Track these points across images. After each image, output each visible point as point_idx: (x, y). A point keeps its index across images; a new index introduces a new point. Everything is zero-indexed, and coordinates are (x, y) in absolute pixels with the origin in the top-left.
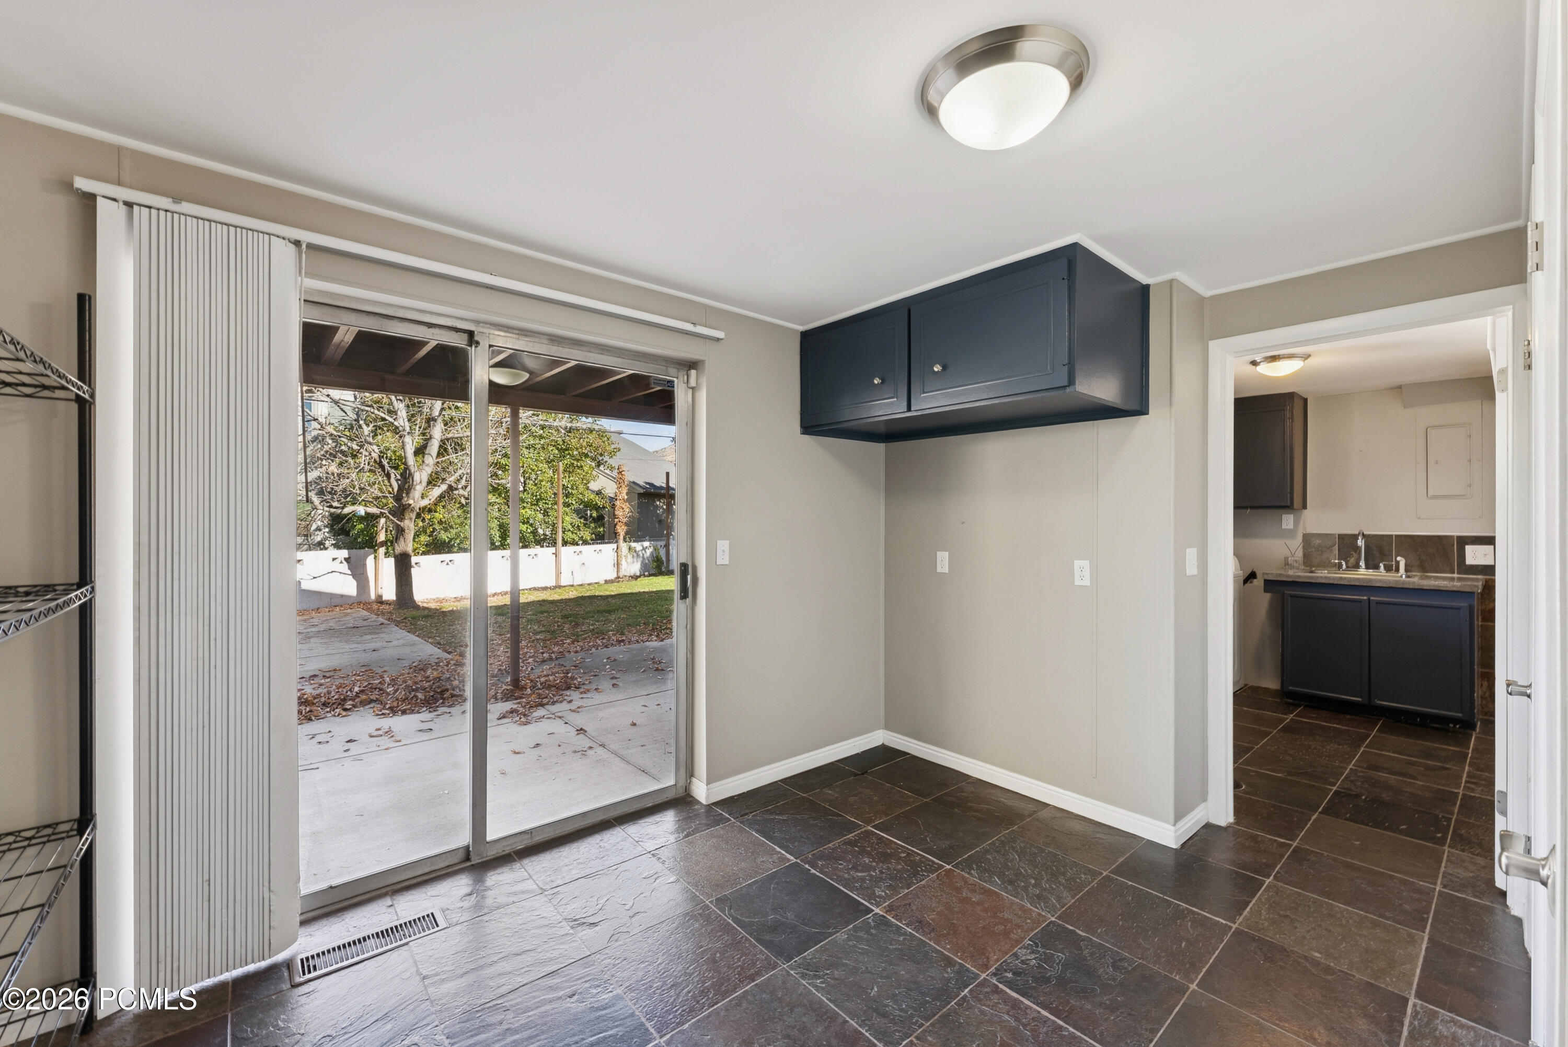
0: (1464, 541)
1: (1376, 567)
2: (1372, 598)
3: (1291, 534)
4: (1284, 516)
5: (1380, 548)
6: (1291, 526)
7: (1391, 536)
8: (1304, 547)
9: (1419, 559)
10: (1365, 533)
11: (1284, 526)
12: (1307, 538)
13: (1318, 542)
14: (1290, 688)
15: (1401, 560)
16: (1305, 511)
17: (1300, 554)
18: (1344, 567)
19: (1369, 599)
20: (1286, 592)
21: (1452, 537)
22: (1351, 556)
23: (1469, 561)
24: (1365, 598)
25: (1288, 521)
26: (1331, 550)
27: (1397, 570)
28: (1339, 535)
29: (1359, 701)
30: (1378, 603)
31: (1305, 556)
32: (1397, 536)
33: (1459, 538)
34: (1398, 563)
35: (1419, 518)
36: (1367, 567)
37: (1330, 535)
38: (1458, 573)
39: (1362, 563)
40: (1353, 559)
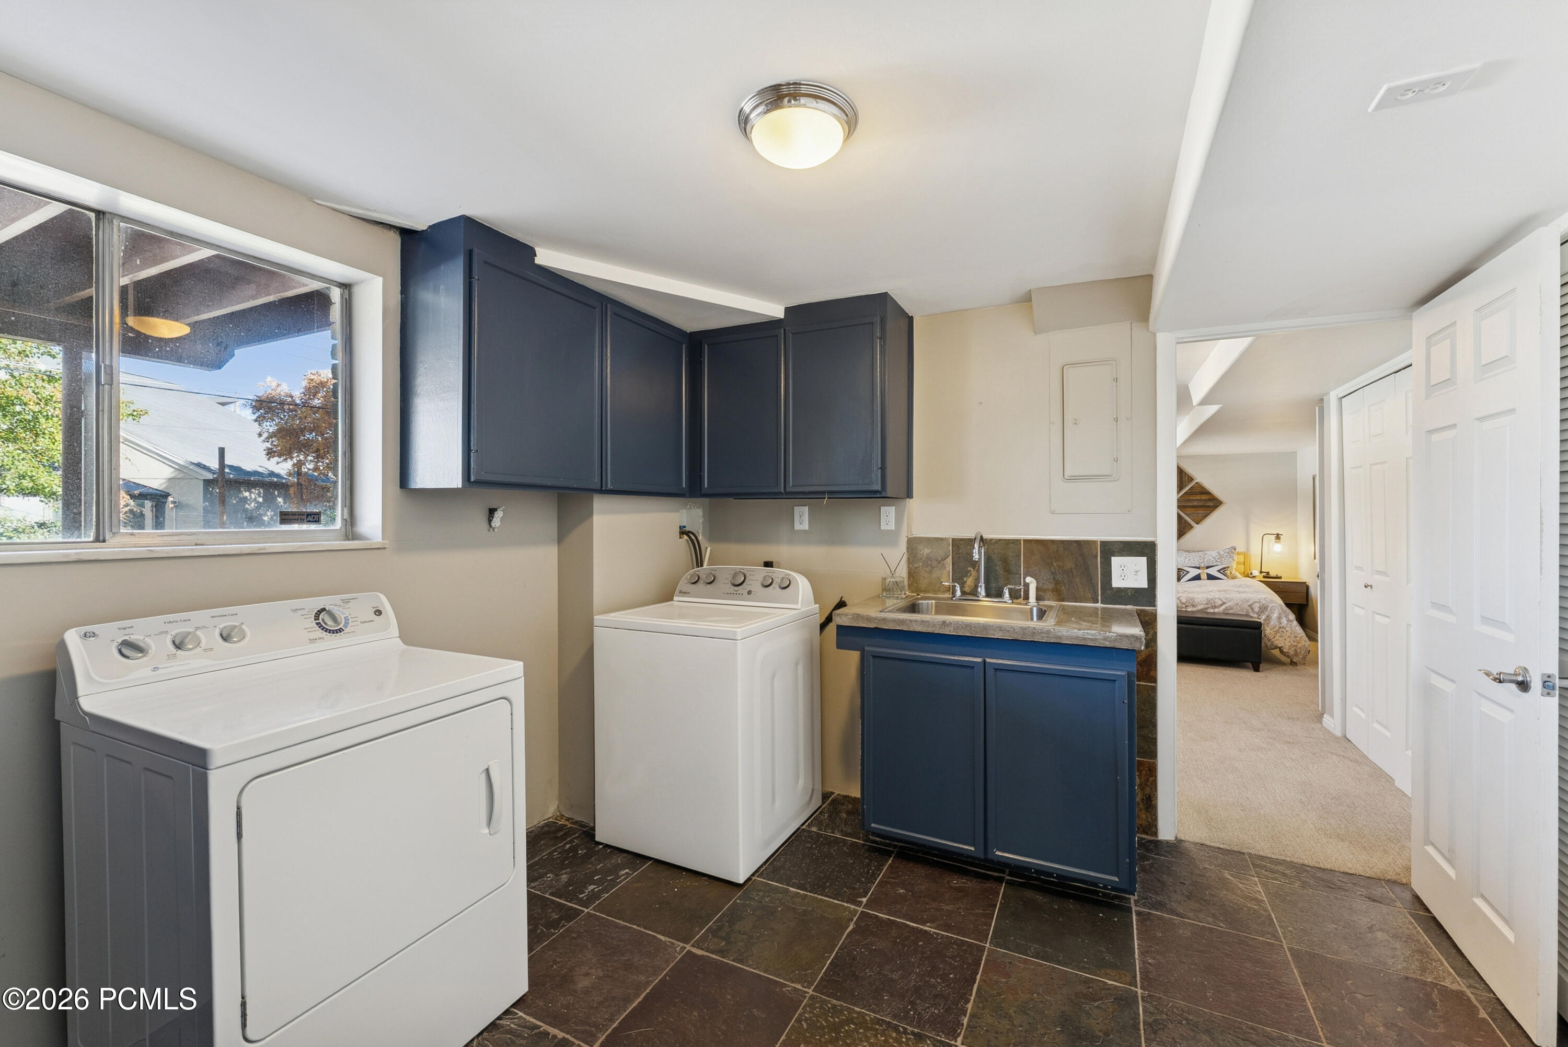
0: (1110, 549)
1: (1000, 595)
2: (988, 660)
3: (890, 538)
4: (884, 509)
5: (1005, 561)
6: (892, 527)
7: (1018, 541)
8: (910, 562)
9: (1054, 578)
10: (985, 537)
11: (883, 527)
12: (913, 544)
13: (926, 551)
14: (873, 825)
15: (1032, 582)
16: (911, 500)
17: (902, 572)
18: (958, 593)
19: (984, 662)
20: (866, 648)
21: (1095, 542)
22: (967, 574)
23: (1117, 583)
24: (979, 660)
25: (888, 514)
26: (943, 565)
27: (1027, 597)
28: (953, 540)
29: (971, 850)
30: (998, 669)
31: (911, 574)
32: (1025, 541)
33: (1104, 544)
34: (1027, 586)
35: (1053, 513)
36: (988, 595)
37: (942, 539)
38: (1103, 602)
39: (982, 591)
40: (971, 578)
